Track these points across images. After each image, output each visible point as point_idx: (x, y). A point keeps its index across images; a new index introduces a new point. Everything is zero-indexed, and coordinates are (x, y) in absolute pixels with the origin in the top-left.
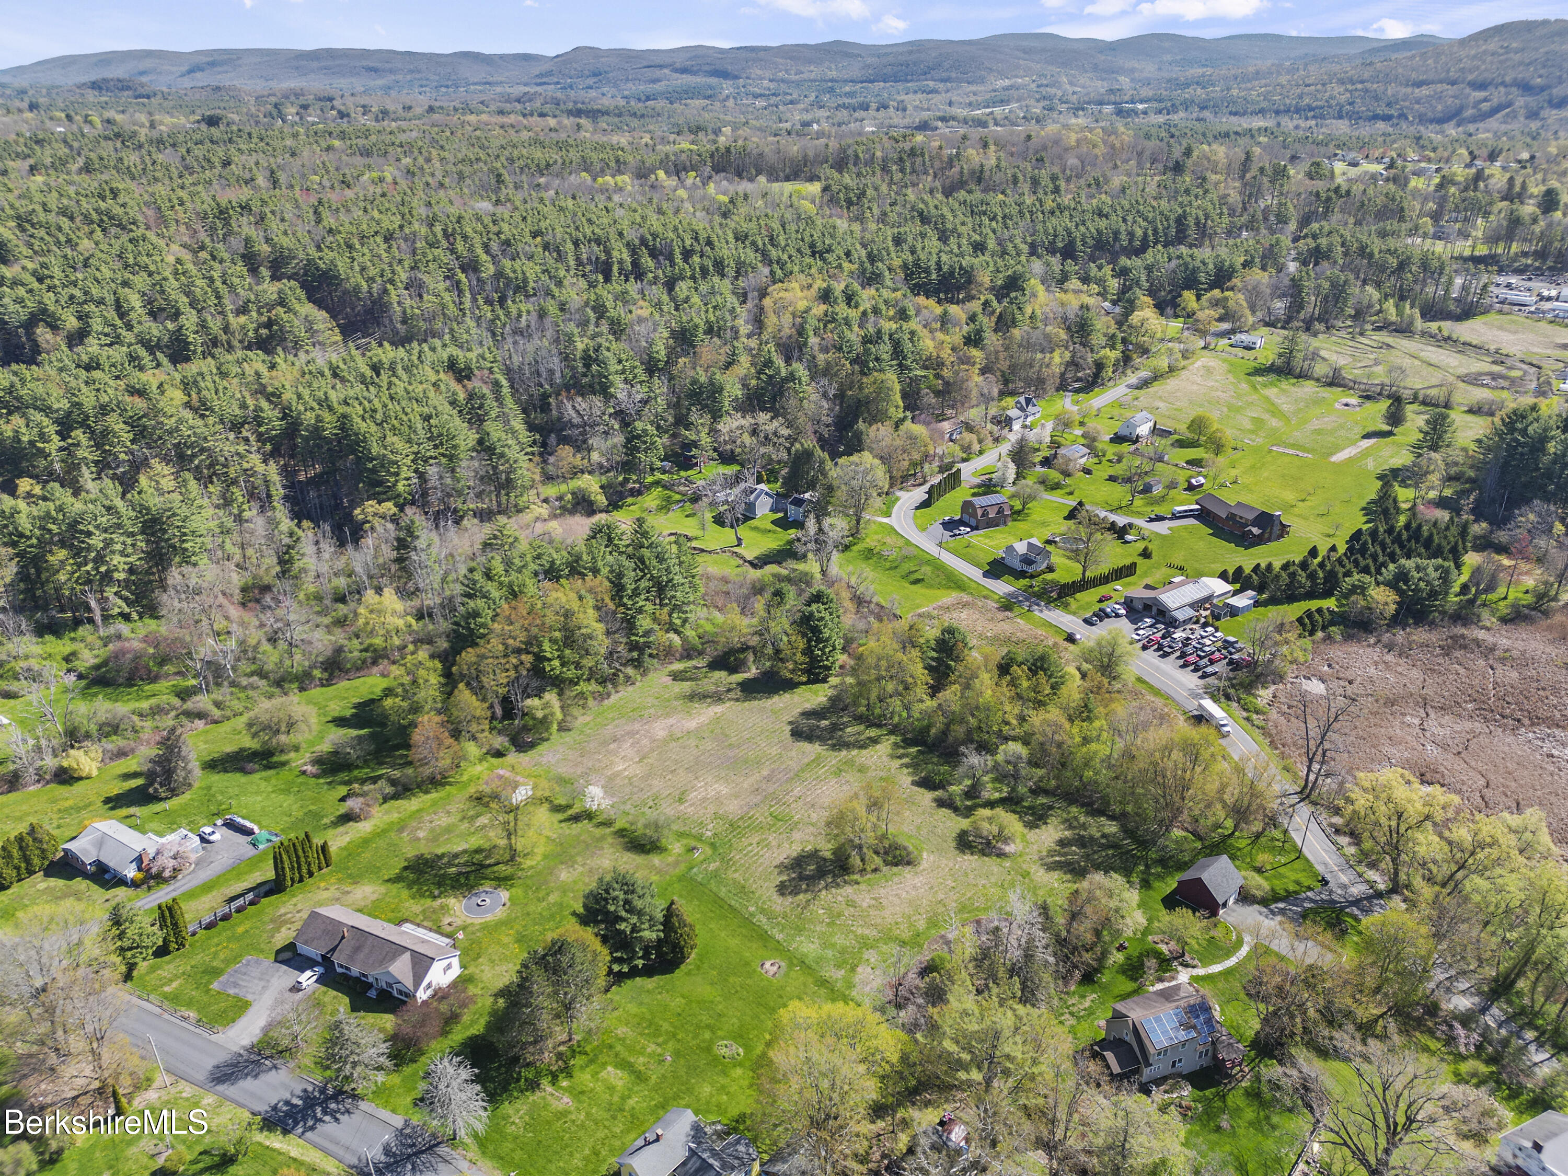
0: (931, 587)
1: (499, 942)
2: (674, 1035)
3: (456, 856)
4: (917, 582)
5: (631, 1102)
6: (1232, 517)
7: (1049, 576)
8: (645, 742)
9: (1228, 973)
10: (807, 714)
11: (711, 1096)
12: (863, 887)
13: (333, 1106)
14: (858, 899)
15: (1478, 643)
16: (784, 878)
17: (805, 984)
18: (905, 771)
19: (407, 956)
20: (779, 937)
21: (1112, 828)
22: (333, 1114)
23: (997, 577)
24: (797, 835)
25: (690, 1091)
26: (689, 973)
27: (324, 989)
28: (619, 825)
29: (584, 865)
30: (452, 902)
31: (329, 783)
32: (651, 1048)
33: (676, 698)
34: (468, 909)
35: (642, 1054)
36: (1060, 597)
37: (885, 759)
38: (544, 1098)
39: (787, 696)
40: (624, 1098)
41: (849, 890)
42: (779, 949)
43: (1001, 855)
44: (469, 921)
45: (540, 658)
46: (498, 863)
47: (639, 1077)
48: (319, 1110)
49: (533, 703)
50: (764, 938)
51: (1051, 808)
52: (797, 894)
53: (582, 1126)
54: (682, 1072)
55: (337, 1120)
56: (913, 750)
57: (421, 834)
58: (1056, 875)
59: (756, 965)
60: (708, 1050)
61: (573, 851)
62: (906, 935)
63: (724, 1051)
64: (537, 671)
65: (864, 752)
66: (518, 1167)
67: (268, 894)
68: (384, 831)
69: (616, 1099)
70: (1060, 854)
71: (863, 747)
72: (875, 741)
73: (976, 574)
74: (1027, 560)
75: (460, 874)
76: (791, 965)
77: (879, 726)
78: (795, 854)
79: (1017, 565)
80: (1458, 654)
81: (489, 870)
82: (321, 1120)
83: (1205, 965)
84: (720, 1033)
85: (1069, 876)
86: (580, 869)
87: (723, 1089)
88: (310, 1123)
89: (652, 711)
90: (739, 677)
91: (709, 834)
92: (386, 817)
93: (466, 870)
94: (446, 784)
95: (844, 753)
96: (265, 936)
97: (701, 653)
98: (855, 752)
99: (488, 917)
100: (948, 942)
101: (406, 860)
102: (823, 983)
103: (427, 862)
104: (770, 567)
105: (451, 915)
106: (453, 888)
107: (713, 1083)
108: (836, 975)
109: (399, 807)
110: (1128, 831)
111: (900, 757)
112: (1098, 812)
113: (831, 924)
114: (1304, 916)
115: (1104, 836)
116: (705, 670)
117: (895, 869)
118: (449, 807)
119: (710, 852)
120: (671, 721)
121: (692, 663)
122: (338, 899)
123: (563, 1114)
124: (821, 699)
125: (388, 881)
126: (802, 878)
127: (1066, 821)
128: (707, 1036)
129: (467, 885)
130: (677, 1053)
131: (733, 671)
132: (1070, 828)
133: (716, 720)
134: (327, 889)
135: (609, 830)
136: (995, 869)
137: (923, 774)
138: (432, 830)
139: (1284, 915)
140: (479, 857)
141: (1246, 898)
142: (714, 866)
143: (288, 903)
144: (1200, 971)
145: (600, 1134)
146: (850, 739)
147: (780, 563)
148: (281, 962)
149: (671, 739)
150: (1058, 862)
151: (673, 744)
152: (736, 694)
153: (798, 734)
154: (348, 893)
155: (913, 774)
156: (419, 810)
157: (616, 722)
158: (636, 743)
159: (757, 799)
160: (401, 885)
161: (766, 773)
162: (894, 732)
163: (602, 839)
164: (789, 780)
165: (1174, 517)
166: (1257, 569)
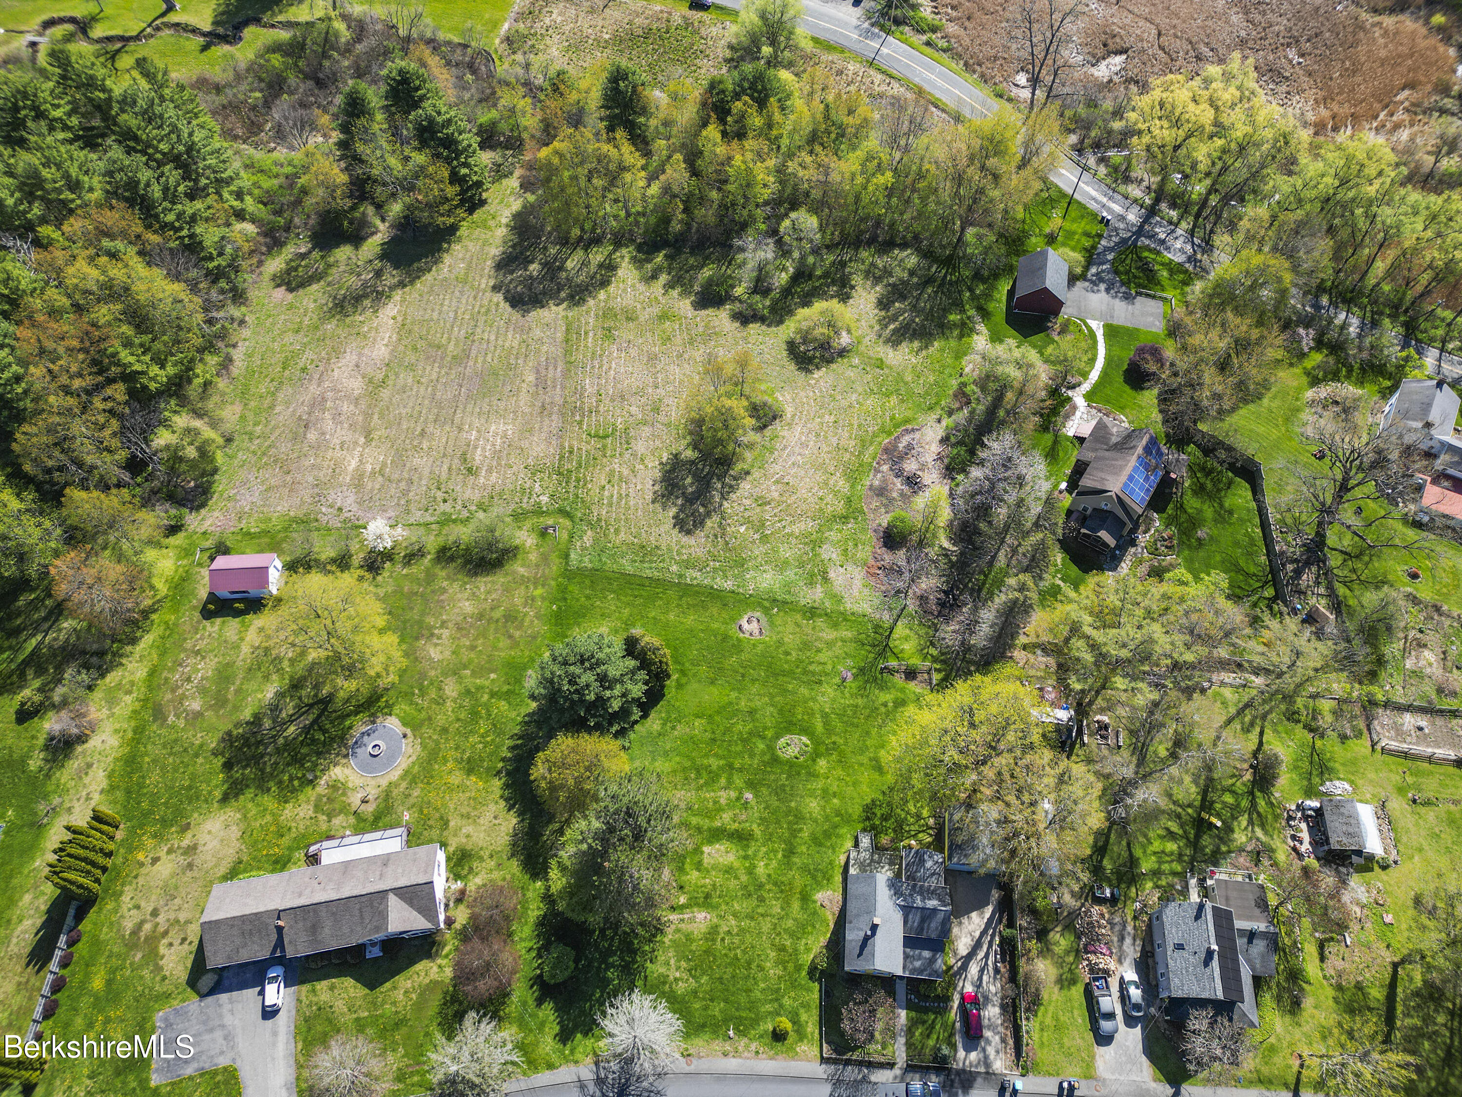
1: (450, 789)
2: (731, 766)
3: (275, 708)
5: (761, 870)
8: (346, 408)
10: (505, 264)
11: (823, 808)
12: (756, 474)
14: (763, 490)
16: (673, 511)
17: (798, 625)
18: (675, 293)
19: (392, 899)
20: (728, 585)
21: (911, 259)
24: (640, 447)
25: (799, 817)
26: (680, 686)
28: (431, 547)
29: (444, 625)
30: (338, 772)
32: (724, 797)
33: (323, 320)
34: (365, 768)
35: (720, 810)
37: (642, 287)
38: (678, 930)
39: (456, 247)
40: (750, 871)
41: (745, 486)
42: (746, 602)
43: (843, 353)
44: (384, 783)
45: (129, 377)
47: (741, 837)
49: (163, 439)
50: (715, 595)
51: (843, 264)
52: (702, 523)
53: (742, 931)
54: (774, 802)
56: (659, 258)
57: (195, 705)
58: (905, 347)
59: (733, 632)
60: (775, 760)
61: (415, 615)
62: (840, 507)
63: (790, 751)
65: (611, 288)
66: (726, 1021)
67: (80, 917)
68: (139, 730)
69: (744, 878)
70: (894, 319)
71: (604, 283)
72: (609, 267)
75: (307, 730)
76: (766, 611)
77: (597, 241)
78: (658, 475)
81: (338, 702)
83: (1086, 376)
84: (769, 734)
85: (916, 344)
86: (445, 633)
87: (825, 793)
89: (309, 355)
90: (373, 245)
91: (545, 499)
92: (116, 710)
93: (307, 720)
94: (146, 614)
95: (591, 302)
96: (146, 973)
97: (287, 229)
98: (602, 295)
99: (402, 763)
100: (881, 492)
101: (215, 754)
102: (811, 612)
103: (245, 740)
104: (249, 32)
105: (354, 789)
106: (319, 754)
107: (812, 794)
108: (815, 595)
109: (119, 686)
110: (927, 254)
111: (654, 277)
112: (887, 245)
113: (764, 539)
114: (1117, 272)
115: (912, 273)
116: (316, 254)
117: (768, 432)
118: (188, 645)
119: (567, 523)
120: (350, 358)
121: (289, 251)
122: (190, 866)
123: (712, 933)
124: (502, 232)
125: (225, 799)
126: (690, 500)
127: (867, 274)
128: (761, 746)
129: (332, 740)
130: (751, 785)
131: (356, 239)
132: (877, 280)
133: (403, 328)
134: (155, 860)
135: (427, 560)
136: (851, 374)
137: (697, 288)
138: (202, 691)
139: (1101, 280)
140: (306, 692)
141: (1073, 279)
142: (588, 537)
143: (124, 909)
144: (1086, 387)
145: (766, 926)
146: (582, 278)
147: (257, 21)
148: (212, 992)
149: (375, 386)
150: (895, 331)
151: (385, 393)
152: (391, 276)
153: (517, 301)
154: (192, 849)
155: (685, 293)
156: (153, 673)
157: (281, 396)
158: (337, 415)
159: (556, 421)
160: (249, 793)
161: (531, 378)
162: (618, 242)
163: (430, 578)
164: (566, 374)
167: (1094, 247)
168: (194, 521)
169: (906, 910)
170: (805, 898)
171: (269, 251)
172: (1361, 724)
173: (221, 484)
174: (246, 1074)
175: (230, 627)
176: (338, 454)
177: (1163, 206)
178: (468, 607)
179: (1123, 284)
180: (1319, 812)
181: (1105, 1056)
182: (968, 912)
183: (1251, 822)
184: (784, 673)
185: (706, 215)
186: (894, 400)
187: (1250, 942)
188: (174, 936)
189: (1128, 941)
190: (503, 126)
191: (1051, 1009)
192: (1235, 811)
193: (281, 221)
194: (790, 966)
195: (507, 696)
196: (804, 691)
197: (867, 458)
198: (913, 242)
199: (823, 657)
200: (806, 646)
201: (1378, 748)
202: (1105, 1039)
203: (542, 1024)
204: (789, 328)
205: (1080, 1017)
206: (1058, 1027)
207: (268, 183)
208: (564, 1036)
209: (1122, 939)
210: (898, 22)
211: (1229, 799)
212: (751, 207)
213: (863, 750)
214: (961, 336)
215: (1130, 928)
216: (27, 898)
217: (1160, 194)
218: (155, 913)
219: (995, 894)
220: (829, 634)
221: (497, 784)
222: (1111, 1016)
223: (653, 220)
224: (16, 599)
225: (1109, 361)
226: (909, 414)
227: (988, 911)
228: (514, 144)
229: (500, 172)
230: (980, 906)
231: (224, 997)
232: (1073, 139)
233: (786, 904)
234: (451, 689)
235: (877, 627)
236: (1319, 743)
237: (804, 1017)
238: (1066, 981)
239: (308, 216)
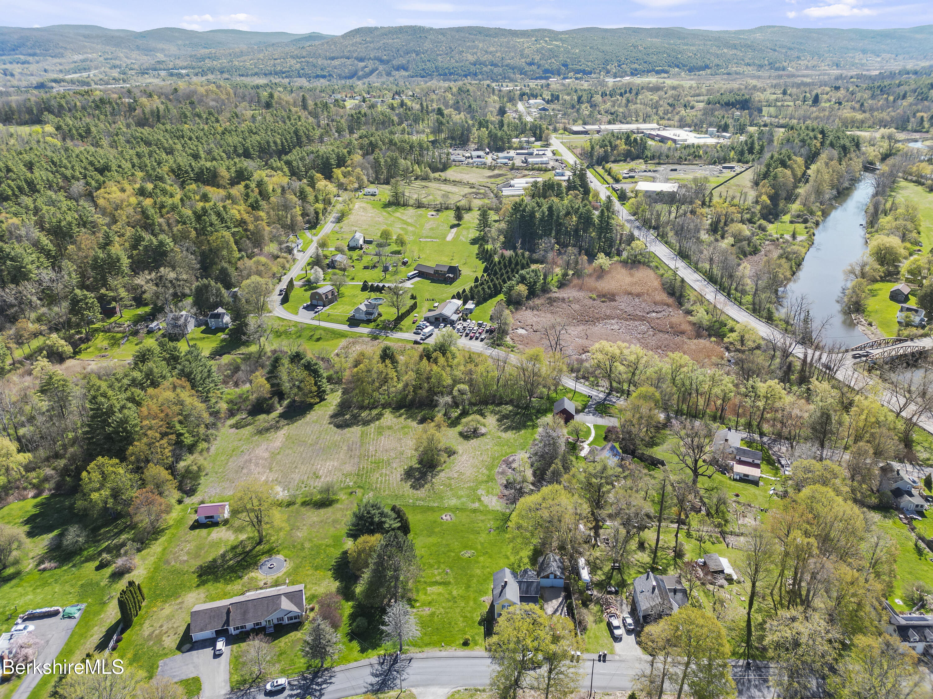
0: (327, 340)
1: (307, 575)
2: (439, 562)
3: (223, 556)
4: (318, 340)
5: (455, 593)
6: (436, 272)
7: (382, 318)
8: (261, 462)
9: (595, 439)
10: (334, 416)
12: (447, 470)
13: (320, 680)
14: (450, 475)
15: (558, 298)
16: (410, 483)
17: (468, 515)
18: (409, 420)
19: (283, 598)
20: (436, 505)
21: (510, 408)
22: (325, 682)
23: (357, 326)
24: (394, 465)
25: (472, 576)
27: (235, 646)
28: (299, 501)
29: (304, 525)
30: (253, 574)
31: (74, 566)
32: (436, 572)
33: (252, 436)
34: (265, 572)
35: (435, 575)
36: (395, 326)
37: (395, 419)
38: (416, 614)
39: (312, 413)
40: (450, 594)
41: (442, 474)
42: (445, 509)
43: (483, 435)
44: (275, 577)
45: (178, 434)
46: (255, 547)
47: (445, 584)
48: (314, 686)
49: (183, 463)
50: (430, 509)
51: (482, 409)
52: (423, 486)
53: (447, 613)
54: (460, 572)
55: (331, 683)
56: (402, 411)
57: (185, 558)
58: (509, 432)
59: (439, 520)
60: (459, 558)
62: (485, 478)
63: (467, 555)
64: (179, 444)
65: (382, 420)
66: (440, 642)
67: (123, 631)
68: (157, 568)
69: (447, 596)
70: (504, 424)
71: (378, 419)
72: (380, 415)
73: (345, 328)
74: (368, 313)
75: (238, 562)
76: (453, 512)
77: (376, 408)
78: (403, 473)
79: (363, 317)
80: (555, 304)
81: (254, 552)
82: (321, 689)
83: (587, 439)
84: (457, 551)
85: (514, 431)
86: (305, 528)
87: (483, 567)
88: (318, 694)
89: (244, 447)
90: (275, 414)
91: (351, 484)
92: (146, 562)
93: (239, 559)
94: (163, 530)
95: (372, 425)
96: (155, 648)
97: (238, 410)
98: (377, 422)
99: (284, 570)
100: (503, 473)
101: (193, 573)
102: (475, 511)
103: (208, 567)
104: (225, 356)
105: (261, 580)
106: (244, 569)
107: (477, 568)
108: (476, 505)
109: (148, 554)
110: (517, 406)
111: (400, 416)
112: (500, 404)
113: (451, 489)
114: (597, 410)
115: (510, 412)
116: (250, 418)
117: (452, 458)
118: (183, 539)
119: (362, 490)
120: (264, 447)
121: (238, 418)
122: (181, 608)
123: (433, 615)
124: (333, 408)
125: (198, 586)
126: (418, 480)
127: (492, 412)
128: (453, 554)
129: (251, 564)
130: (449, 567)
131: (268, 411)
132: (496, 414)
133: (288, 437)
134: (162, 609)
135: (296, 506)
136: (487, 440)
137: (419, 418)
138: (188, 553)
139: (591, 412)
140: (239, 550)
141: (578, 411)
142: (371, 494)
143: (145, 628)
144: (588, 442)
145: (458, 610)
146: (369, 418)
147: (229, 353)
148: (189, 651)
149: (273, 455)
150: (504, 428)
151: (279, 457)
152: (283, 422)
153: (338, 426)
154: (183, 602)
155: (414, 420)
156: (164, 549)
157: (231, 460)
158: (257, 465)
159: (356, 460)
160: (210, 584)
161: (346, 448)
162: (384, 406)
163: (298, 512)
164: (361, 446)
165: (409, 279)
166: (464, 291)
167: (586, 404)
168: (188, 501)
169: (520, 583)
170: (475, 600)
171: (229, 417)
172: (721, 539)
173: (201, 488)
174: (203, 679)
175: (203, 532)
176: (257, 476)
177: (614, 393)
178: (315, 519)
179: (599, 413)
180: (705, 563)
181: (617, 646)
182: (551, 600)
183: (675, 568)
184: (462, 531)
185: (423, 393)
186: (506, 447)
187: (675, 594)
188: (171, 633)
189: (624, 606)
190: (334, 376)
191: (592, 631)
192: (668, 565)
193: (236, 407)
194: (470, 622)
195: (334, 546)
196: (472, 536)
197: (495, 464)
198: (511, 402)
199: (480, 525)
200: (472, 522)
201: (730, 546)
202: (617, 639)
203: (352, 648)
204: (459, 428)
205: (607, 633)
206: (596, 637)
207: (229, 397)
208: (363, 651)
209: (622, 605)
210: (498, 345)
211: (664, 561)
212: (441, 388)
213: (500, 553)
214: (532, 429)
215: (625, 601)
216: (96, 628)
217: (612, 389)
218: (161, 626)
219: (563, 594)
220: (483, 518)
221: (330, 573)
222: (618, 628)
223: (400, 397)
224: (100, 530)
225: (597, 435)
226: (513, 451)
227: (560, 599)
228: (339, 382)
229: (332, 391)
230: (557, 597)
231: (194, 653)
232: (574, 375)
233: (467, 603)
234: (307, 545)
235: (503, 514)
236: (702, 545)
237: (477, 638)
238: (598, 621)
239: (248, 405)
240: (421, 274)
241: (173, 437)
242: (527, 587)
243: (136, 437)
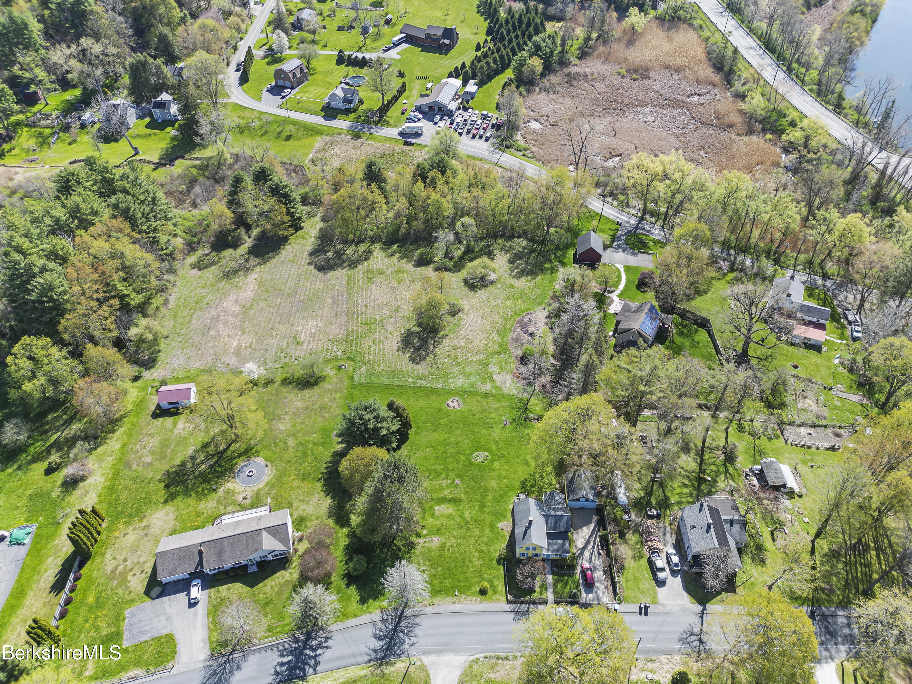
0: (299, 139)
1: (293, 488)
2: (447, 469)
3: (193, 458)
4: (288, 138)
5: (467, 515)
6: (428, 36)
7: (363, 107)
8: (231, 319)
9: (626, 287)
10: (314, 253)
11: (499, 484)
12: (451, 336)
13: (314, 643)
14: (455, 342)
15: (579, 74)
16: (409, 354)
17: (478, 401)
18: (404, 261)
19: (265, 534)
20: (440, 386)
21: (523, 242)
22: (320, 646)
23: (334, 118)
24: (389, 328)
25: (486, 490)
26: (417, 433)
27: (213, 590)
28: (279, 378)
29: (286, 413)
30: (229, 485)
31: (19, 468)
32: (444, 483)
33: (217, 281)
34: (244, 482)
35: (443, 489)
36: (381, 118)
37: (386, 260)
38: (423, 547)
39: (288, 247)
40: (462, 516)
41: (446, 341)
42: (450, 393)
43: (492, 283)
44: (255, 489)
46: (230, 445)
47: (455, 501)
48: (308, 652)
49: (133, 332)
50: (433, 391)
51: (489, 246)
52: (424, 359)
53: (459, 545)
54: (472, 483)
55: (327, 647)
56: (395, 247)
57: (149, 460)
58: (524, 279)
59: (445, 406)
60: (471, 464)
61: (271, 409)
62: (497, 348)
63: (480, 459)
64: (125, 308)
65: (371, 261)
66: (453, 588)
67: (81, 565)
68: (116, 475)
69: (458, 520)
70: (517, 267)
71: (367, 259)
72: (369, 252)
73: (318, 120)
74: (347, 101)
75: (211, 467)
76: (461, 396)
77: (362, 241)
78: (400, 339)
79: (342, 106)
80: (575, 83)
81: (229, 453)
82: (316, 656)
83: (617, 288)
84: (467, 452)
85: (529, 277)
86: (288, 417)
87: (499, 477)
88: (312, 662)
89: (210, 297)
90: (243, 249)
91: (339, 353)
92: (103, 465)
93: (212, 462)
94: (120, 419)
95: (360, 267)
96: (120, 591)
97: (199, 243)
98: (366, 264)
99: (266, 479)
100: (517, 340)
101: (160, 481)
102: (486, 395)
103: (177, 474)
104: (178, 162)
105: (239, 493)
106: (218, 477)
107: (493, 478)
108: (488, 387)
109: (105, 453)
110: (532, 240)
111: (393, 255)
112: (511, 237)
113: (458, 364)
114: (627, 244)
115: (524, 248)
116: (214, 254)
117: (456, 317)
118: (144, 431)
119: (352, 363)
120: (232, 297)
121: (199, 253)
122: (146, 535)
123: (443, 546)
124: (312, 240)
125: (166, 501)
126: (417, 349)
127: (502, 249)
128: (463, 458)
129: (226, 470)
130: (460, 476)
131: (235, 246)
132: (507, 252)
133: (261, 283)
134: (125, 535)
135: (276, 385)
136: (497, 291)
137: (415, 258)
138: (152, 452)
139: (620, 247)
140: (211, 449)
141: (605, 247)
142: (363, 369)
143: (107, 561)
144: (618, 292)
145: (472, 541)
146: (355, 257)
147: (183, 157)
148: (159, 597)
149: (245, 309)
150: (518, 273)
151: (252, 312)
152: (254, 261)
153: (320, 269)
154: (148, 526)
155: (409, 261)
156: (124, 446)
157: (195, 316)
158: (226, 323)
159: (344, 319)
160: (179, 498)
161: (330, 301)
162: (373, 240)
163: (278, 393)
164: (348, 298)
165: (395, 45)
166: (463, 66)
167: (615, 234)
168: (147, 375)
169: (547, 517)
170: (492, 527)
171: (189, 252)
172: (779, 432)
173: (162, 357)
174: (179, 637)
175: (168, 421)
176: (226, 340)
177: (647, 216)
178: (299, 404)
179: (631, 248)
180: (761, 471)
181: (661, 591)
182: (581, 527)
183: (726, 477)
184: (472, 424)
185: (418, 225)
186: (520, 301)
187: (731, 526)
188: (137, 570)
189: (668, 535)
190: (311, 194)
191: (631, 571)
192: (717, 473)
193: (195, 239)
194: (487, 559)
195: (323, 444)
196: (484, 431)
197: (508, 326)
198: (524, 235)
199: (493, 415)
200: (484, 411)
201: (789, 443)
202: (661, 583)
203: (350, 596)
204: (464, 273)
205: (648, 574)
206: (636, 580)
207: (187, 224)
208: (363, 601)
209: (665, 534)
210: (507, 147)
211: (713, 468)
212: (441, 219)
213: (518, 456)
214: (552, 273)
215: (668, 529)
216: (50, 559)
217: (645, 211)
218: (125, 560)
219: (595, 518)
220: (496, 405)
221: (319, 485)
222: (662, 570)
223: (391, 229)
224: (46, 416)
225: (628, 281)
226: (529, 307)
227: (592, 526)
228: (318, 202)
229: (310, 215)
230: (587, 523)
231: (166, 599)
232: (599, 191)
233: (482, 531)
234: (291, 442)
235: (520, 400)
236: (757, 442)
237: (496, 583)
238: (638, 557)
239: (209, 237)
240: (409, 39)
241: (115, 302)
242: (556, 523)
243: (68, 306)
